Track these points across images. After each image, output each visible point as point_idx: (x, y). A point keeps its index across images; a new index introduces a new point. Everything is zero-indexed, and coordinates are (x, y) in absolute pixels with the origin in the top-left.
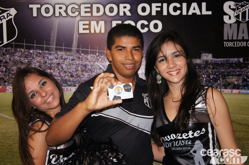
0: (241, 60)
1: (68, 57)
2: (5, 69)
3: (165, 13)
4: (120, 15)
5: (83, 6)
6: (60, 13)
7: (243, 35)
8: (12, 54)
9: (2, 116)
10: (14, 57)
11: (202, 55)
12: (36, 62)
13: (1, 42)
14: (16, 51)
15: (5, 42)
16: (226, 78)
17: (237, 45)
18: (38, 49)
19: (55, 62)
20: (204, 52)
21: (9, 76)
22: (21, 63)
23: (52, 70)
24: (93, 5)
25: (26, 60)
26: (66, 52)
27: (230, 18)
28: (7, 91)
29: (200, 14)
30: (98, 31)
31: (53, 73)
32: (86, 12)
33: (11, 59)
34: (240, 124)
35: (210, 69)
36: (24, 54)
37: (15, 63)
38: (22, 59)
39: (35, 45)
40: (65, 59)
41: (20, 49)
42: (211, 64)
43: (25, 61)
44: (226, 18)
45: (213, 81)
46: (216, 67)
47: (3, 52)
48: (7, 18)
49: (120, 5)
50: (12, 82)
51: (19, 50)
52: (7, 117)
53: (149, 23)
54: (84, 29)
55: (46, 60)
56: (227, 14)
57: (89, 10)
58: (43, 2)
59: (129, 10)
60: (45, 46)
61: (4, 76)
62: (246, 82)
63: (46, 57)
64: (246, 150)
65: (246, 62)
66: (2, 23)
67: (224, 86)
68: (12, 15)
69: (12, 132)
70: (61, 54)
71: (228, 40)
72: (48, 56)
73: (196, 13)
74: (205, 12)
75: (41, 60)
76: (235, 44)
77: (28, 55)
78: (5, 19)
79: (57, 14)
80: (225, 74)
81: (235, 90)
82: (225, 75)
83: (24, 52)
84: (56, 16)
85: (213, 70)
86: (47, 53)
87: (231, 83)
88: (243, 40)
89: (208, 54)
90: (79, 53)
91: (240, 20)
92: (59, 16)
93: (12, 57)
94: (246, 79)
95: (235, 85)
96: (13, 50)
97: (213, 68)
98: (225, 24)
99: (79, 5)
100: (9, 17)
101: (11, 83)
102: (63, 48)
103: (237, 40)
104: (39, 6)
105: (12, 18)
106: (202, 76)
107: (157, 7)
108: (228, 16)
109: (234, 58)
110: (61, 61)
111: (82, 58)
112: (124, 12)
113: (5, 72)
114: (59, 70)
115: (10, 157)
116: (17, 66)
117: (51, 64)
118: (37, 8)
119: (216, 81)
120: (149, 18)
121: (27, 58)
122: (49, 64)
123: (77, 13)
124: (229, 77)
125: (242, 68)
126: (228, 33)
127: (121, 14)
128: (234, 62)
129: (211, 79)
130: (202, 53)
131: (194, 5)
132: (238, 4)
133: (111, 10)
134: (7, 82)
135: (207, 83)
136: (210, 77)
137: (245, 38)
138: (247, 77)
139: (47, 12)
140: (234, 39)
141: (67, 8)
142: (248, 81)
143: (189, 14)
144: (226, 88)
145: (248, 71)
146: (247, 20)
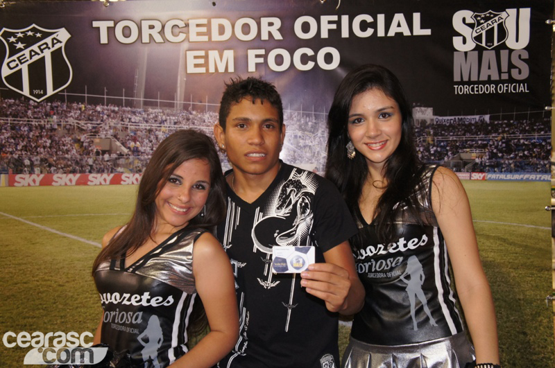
0: (487, 118)
1: (168, 118)
2: (49, 141)
3: (345, 34)
4: (262, 39)
5: (192, 23)
6: (150, 35)
7: (489, 72)
8: (64, 115)
9: (45, 231)
10: (66, 120)
11: (414, 110)
12: (107, 128)
13: (42, 92)
14: (70, 108)
15: (50, 91)
16: (458, 152)
17: (478, 91)
18: (112, 104)
19: (143, 127)
20: (419, 104)
21: (57, 154)
22: (81, 130)
23: (138, 143)
24: (212, 19)
25: (89, 125)
26: (164, 108)
27: (464, 41)
28: (54, 183)
29: (410, 34)
30: (221, 70)
31: (140, 148)
32: (199, 34)
33: (62, 123)
34: (488, 237)
35: (430, 135)
36: (85, 113)
37: (69, 130)
38: (82, 123)
39: (105, 97)
40: (163, 122)
41: (78, 104)
42: (432, 126)
43: (88, 127)
44: (457, 42)
45: (435, 157)
46: (441, 133)
47: (46, 110)
48: (53, 46)
49: (262, 19)
50: (63, 166)
51: (75, 107)
52: (54, 231)
53: (316, 52)
54: (196, 66)
55: (126, 123)
56: (458, 34)
57: (204, 29)
58: (118, 16)
59: (279, 30)
60: (124, 98)
61: (48, 156)
62: (496, 159)
63: (126, 118)
64: (499, 286)
65: (496, 122)
67: (455, 166)
68: (61, 42)
69: (64, 260)
70: (155, 113)
71: (462, 83)
72: (129, 116)
73: (402, 33)
74: (418, 31)
75: (117, 124)
76: (476, 89)
77: (93, 116)
78: (49, 48)
79: (146, 39)
80: (458, 144)
81: (476, 174)
82: (457, 147)
83: (85, 110)
84: (143, 42)
85: (435, 138)
86: (128, 112)
87: (469, 161)
88: (489, 81)
89: (426, 108)
90: (187, 110)
91: (483, 44)
92: (149, 43)
93: (62, 120)
94: (496, 154)
95: (477, 164)
96: (65, 106)
97: (435, 134)
98: (455, 53)
99: (187, 22)
100: (55, 46)
101: (62, 168)
102: (159, 100)
103: (478, 82)
104: (111, 24)
107: (330, 22)
108: (462, 37)
109: (473, 114)
110: (155, 126)
111: (193, 119)
112: (270, 33)
113: (50, 147)
114: (151, 142)
115: (60, 306)
116: (73, 136)
117: (135, 131)
118: (108, 28)
119: (441, 158)
120: (316, 43)
121: (92, 120)
122: (132, 131)
123: (182, 36)
124: (465, 150)
125: (488, 133)
126: (462, 68)
127: (265, 37)
128: (473, 122)
129: (433, 155)
130: (414, 107)
131: (399, 17)
132: (480, 16)
133: (246, 30)
134: (53, 166)
136: (429, 151)
137: (492, 79)
138: (498, 150)
139: (127, 35)
140: (472, 80)
141: (163, 27)
142: (499, 158)
143: (389, 35)
144: (460, 171)
145: (499, 138)
146: (496, 44)
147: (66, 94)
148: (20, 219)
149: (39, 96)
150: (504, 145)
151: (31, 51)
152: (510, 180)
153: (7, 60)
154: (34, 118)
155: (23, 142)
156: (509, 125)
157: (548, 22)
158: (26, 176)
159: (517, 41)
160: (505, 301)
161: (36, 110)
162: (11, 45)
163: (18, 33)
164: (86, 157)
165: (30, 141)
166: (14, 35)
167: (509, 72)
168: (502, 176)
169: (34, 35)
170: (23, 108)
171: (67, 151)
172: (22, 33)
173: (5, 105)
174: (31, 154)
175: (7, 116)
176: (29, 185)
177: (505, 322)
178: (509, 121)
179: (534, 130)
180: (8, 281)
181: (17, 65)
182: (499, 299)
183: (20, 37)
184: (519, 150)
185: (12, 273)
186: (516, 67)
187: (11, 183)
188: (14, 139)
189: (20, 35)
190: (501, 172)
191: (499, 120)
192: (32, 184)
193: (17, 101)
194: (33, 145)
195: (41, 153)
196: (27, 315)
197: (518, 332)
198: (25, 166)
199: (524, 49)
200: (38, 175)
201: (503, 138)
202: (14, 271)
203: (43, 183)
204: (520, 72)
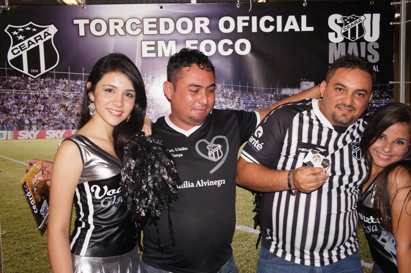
2: (43, 107)
3: (254, 30)
4: (196, 33)
5: (146, 21)
6: (115, 29)
8: (53, 87)
10: (55, 91)
11: (301, 83)
13: (37, 71)
14: (57, 82)
15: (43, 71)
20: (305, 79)
21: (48, 116)
22: (66, 98)
24: (160, 19)
25: (72, 94)
28: (46, 137)
29: (299, 30)
30: (167, 54)
32: (150, 29)
33: (52, 93)
36: (69, 86)
37: (57, 98)
38: (67, 93)
39: (83, 74)
41: (63, 79)
43: (71, 96)
44: (331, 36)
47: (40, 84)
48: (45, 38)
49: (196, 18)
50: (53, 124)
51: (62, 82)
53: (234, 43)
54: (149, 52)
57: (154, 26)
58: (92, 16)
59: (208, 26)
61: (42, 117)
66: (38, 46)
68: (51, 35)
73: (294, 30)
74: (305, 28)
77: (74, 88)
78: (42, 39)
79: (112, 32)
83: (69, 84)
84: (110, 34)
89: (309, 82)
91: (349, 38)
92: (115, 35)
93: (52, 91)
96: (54, 81)
98: (330, 44)
99: (141, 20)
101: (52, 126)
104: (87, 21)
105: (51, 39)
107: (244, 21)
112: (201, 29)
113: (44, 111)
116: (60, 103)
118: (85, 24)
120: (234, 36)
121: (74, 91)
123: (139, 31)
126: (334, 54)
127: (198, 31)
130: (301, 81)
131: (292, 18)
132: (346, 18)
133: (184, 26)
134: (46, 125)
139: (98, 30)
141: (125, 24)
143: (284, 31)
146: (357, 38)
147: (54, 72)
148: (23, 163)
149: (35, 74)
151: (29, 42)
153: (11, 48)
154: (32, 90)
155: (23, 107)
157: (391, 24)
158: (27, 132)
159: (371, 36)
161: (33, 84)
162: (14, 37)
163: (19, 28)
164: (70, 118)
165: (29, 107)
166: (16, 30)
167: (366, 57)
169: (31, 30)
170: (24, 83)
171: (56, 114)
172: (22, 28)
173: (10, 81)
174: (30, 116)
175: (12, 89)
176: (29, 138)
179: (382, 98)
180: (15, 207)
181: (19, 52)
183: (21, 31)
184: (372, 111)
185: (17, 201)
186: (370, 54)
187: (16, 137)
188: (17, 105)
189: (21, 30)
192: (31, 137)
193: (19, 78)
194: (31, 110)
195: (37, 115)
196: (30, 231)
198: (26, 125)
199: (376, 42)
200: (35, 131)
202: (19, 200)
203: (38, 137)
204: (373, 58)
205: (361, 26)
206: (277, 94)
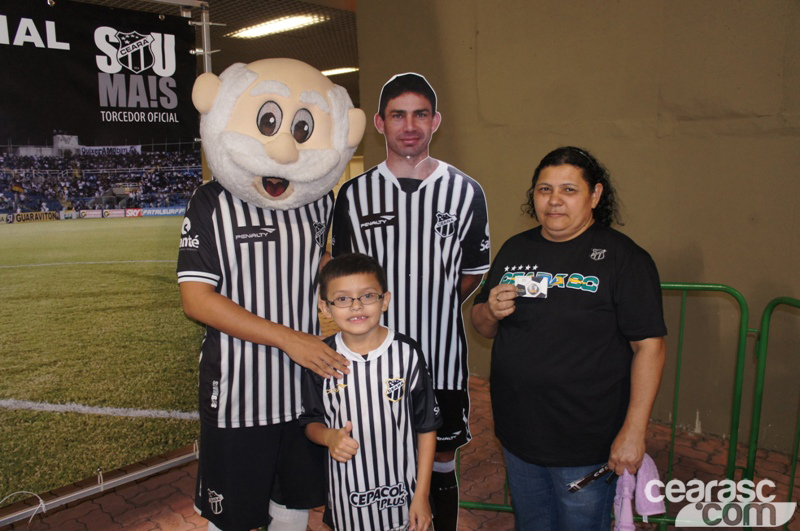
0: (138, 148)
7: (138, 99)
11: (55, 137)
16: (110, 187)
17: (127, 119)
20: (60, 131)
27: (109, 63)
29: (43, 46)
34: (148, 278)
35: (77, 168)
42: (78, 157)
44: (101, 61)
45: (84, 193)
46: (89, 165)
56: (103, 54)
62: (150, 193)
65: (148, 154)
67: (108, 203)
71: (109, 108)
73: (33, 44)
74: (53, 43)
76: (125, 116)
80: (109, 178)
81: (131, 210)
82: (109, 181)
85: (83, 171)
87: (122, 197)
88: (138, 109)
89: (69, 136)
91: (130, 68)
94: (150, 188)
95: (131, 199)
97: (83, 167)
98: (100, 74)
103: (127, 109)
106: (60, 185)
108: (105, 58)
109: (124, 145)
119: (91, 194)
124: (117, 184)
125: (141, 165)
126: (108, 93)
128: (124, 153)
129: (81, 191)
130: (55, 134)
131: (26, 23)
132: (124, 36)
135: (73, 198)
136: (77, 186)
137: (141, 106)
138: (152, 183)
140: (120, 105)
142: (153, 191)
143: (16, 43)
144: (114, 208)
145: (152, 171)
146: (143, 69)
150: (157, 178)
152: (166, 215)
156: (161, 156)
157: (191, 52)
159: (164, 67)
160: (171, 342)
167: (158, 100)
168: (158, 211)
177: (173, 364)
178: (161, 152)
179: (186, 162)
182: (164, 341)
184: (172, 184)
186: (164, 95)
190: (157, 207)
191: (150, 151)
197: (186, 371)
199: (171, 77)
201: (156, 170)
204: (169, 101)
205: (146, 50)
206: (11, 155)
